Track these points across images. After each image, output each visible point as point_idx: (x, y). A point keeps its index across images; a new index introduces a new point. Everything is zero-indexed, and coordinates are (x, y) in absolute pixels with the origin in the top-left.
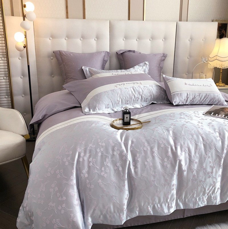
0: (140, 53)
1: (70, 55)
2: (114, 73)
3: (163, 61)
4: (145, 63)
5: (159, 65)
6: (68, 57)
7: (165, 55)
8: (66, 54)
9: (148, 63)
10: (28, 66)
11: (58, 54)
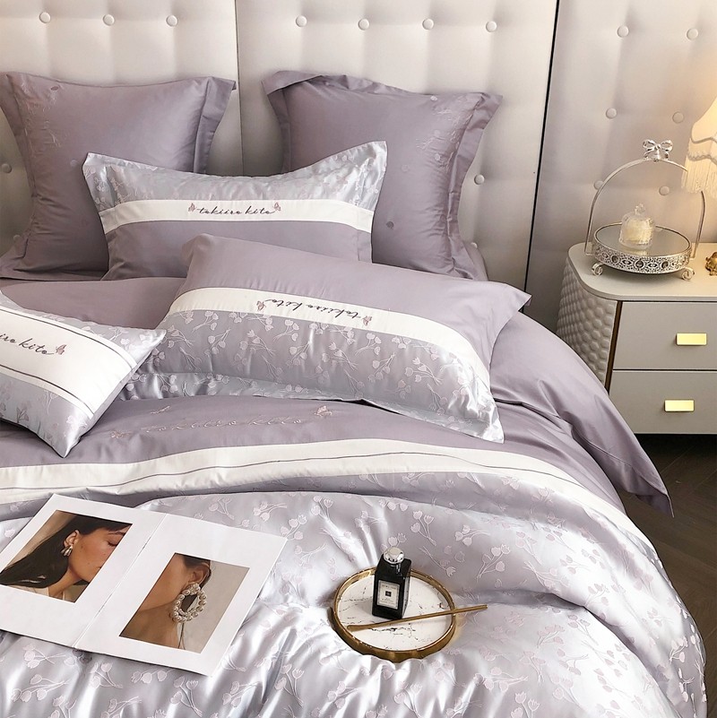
1: (49, 98)
2: (199, 204)
3: (476, 126)
4: (369, 146)
5: (443, 156)
6: (37, 105)
7: (487, 102)
8: (33, 91)
9: (383, 147)
11: (7, 91)
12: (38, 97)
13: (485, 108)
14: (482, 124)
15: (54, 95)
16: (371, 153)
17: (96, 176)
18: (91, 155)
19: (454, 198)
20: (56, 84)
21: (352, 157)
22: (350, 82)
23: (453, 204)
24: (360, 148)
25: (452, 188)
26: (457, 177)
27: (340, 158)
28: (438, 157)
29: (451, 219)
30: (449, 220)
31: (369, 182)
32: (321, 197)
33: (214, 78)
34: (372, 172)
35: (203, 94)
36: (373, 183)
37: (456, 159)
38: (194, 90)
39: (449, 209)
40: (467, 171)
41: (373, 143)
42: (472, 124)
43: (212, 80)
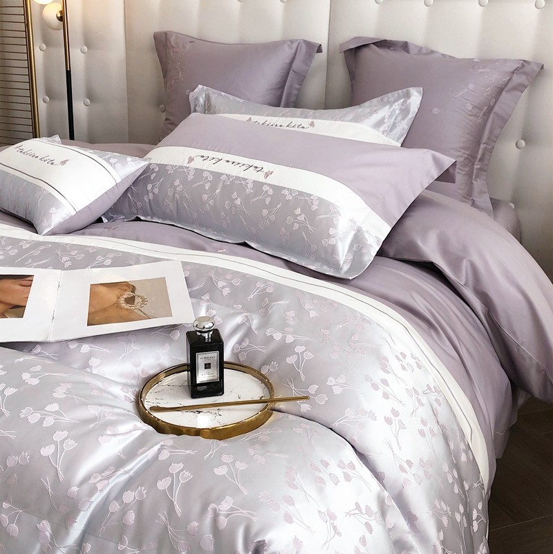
0: (432, 52)
1: (184, 47)
3: (514, 88)
4: (407, 91)
5: (475, 107)
6: (176, 52)
7: (527, 68)
8: (177, 43)
9: (419, 92)
10: (67, 71)
11: (162, 44)
12: (178, 47)
13: (525, 73)
14: (520, 88)
15: (188, 46)
16: (408, 96)
17: (197, 99)
18: (200, 86)
19: (485, 149)
20: (194, 40)
21: (392, 99)
22: (411, 47)
23: (483, 155)
24: (400, 91)
25: (485, 139)
26: (491, 132)
27: (382, 100)
28: (469, 107)
29: (478, 167)
30: (476, 167)
31: (399, 118)
32: (351, 121)
33: (304, 40)
34: (405, 111)
35: (293, 51)
36: (403, 119)
37: (492, 115)
38: (286, 47)
39: (479, 157)
40: (502, 128)
41: (411, 89)
42: (510, 86)
43: (302, 42)
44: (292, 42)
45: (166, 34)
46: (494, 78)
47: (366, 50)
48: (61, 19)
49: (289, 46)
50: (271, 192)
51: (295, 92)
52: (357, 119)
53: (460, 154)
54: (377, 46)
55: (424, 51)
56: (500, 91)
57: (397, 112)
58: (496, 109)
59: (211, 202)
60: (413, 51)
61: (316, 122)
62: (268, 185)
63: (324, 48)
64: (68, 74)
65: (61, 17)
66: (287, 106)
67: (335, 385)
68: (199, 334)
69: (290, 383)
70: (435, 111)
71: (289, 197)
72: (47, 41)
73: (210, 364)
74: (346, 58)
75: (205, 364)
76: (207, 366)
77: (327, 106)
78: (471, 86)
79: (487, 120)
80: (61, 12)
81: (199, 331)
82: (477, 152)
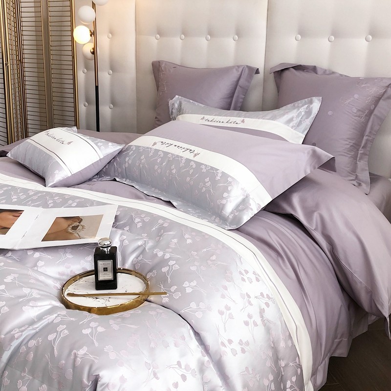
0: (333, 73)
1: (170, 71)
2: (207, 117)
3: (389, 98)
4: (311, 99)
5: (359, 110)
6: (164, 74)
8: (165, 68)
9: (319, 100)
10: (96, 86)
11: (157, 68)
12: (166, 71)
15: (172, 70)
16: (311, 102)
17: (173, 104)
18: (177, 96)
19: (367, 140)
20: (176, 66)
21: (300, 105)
22: (318, 70)
23: (366, 144)
24: (306, 100)
25: (367, 133)
26: (372, 128)
27: (294, 105)
28: (355, 111)
29: (362, 152)
30: (360, 152)
31: (304, 118)
34: (308, 113)
35: (239, 73)
36: (307, 118)
37: (372, 116)
38: (234, 70)
39: (362, 146)
40: (380, 126)
41: (314, 98)
42: (386, 96)
43: (246, 67)
44: (239, 67)
45: (159, 62)
46: (374, 90)
47: (287, 72)
48: (93, 53)
49: (236, 70)
50: (194, 166)
51: (241, 100)
52: (273, 118)
53: (347, 142)
54: (295, 69)
55: (328, 72)
56: (378, 100)
57: (303, 113)
58: (376, 112)
59: (159, 171)
60: (319, 72)
61: (246, 120)
62: (194, 161)
63: (261, 71)
64: (97, 88)
65: (93, 52)
66: (235, 109)
67: (188, 287)
68: (101, 249)
69: (161, 284)
70: (330, 113)
71: (204, 170)
72: (87, 67)
73: (107, 268)
74: (275, 78)
75: (104, 268)
76: (105, 269)
77: (263, 109)
78: (356, 96)
79: (369, 119)
80: (94, 49)
81: (102, 247)
82: (361, 142)
